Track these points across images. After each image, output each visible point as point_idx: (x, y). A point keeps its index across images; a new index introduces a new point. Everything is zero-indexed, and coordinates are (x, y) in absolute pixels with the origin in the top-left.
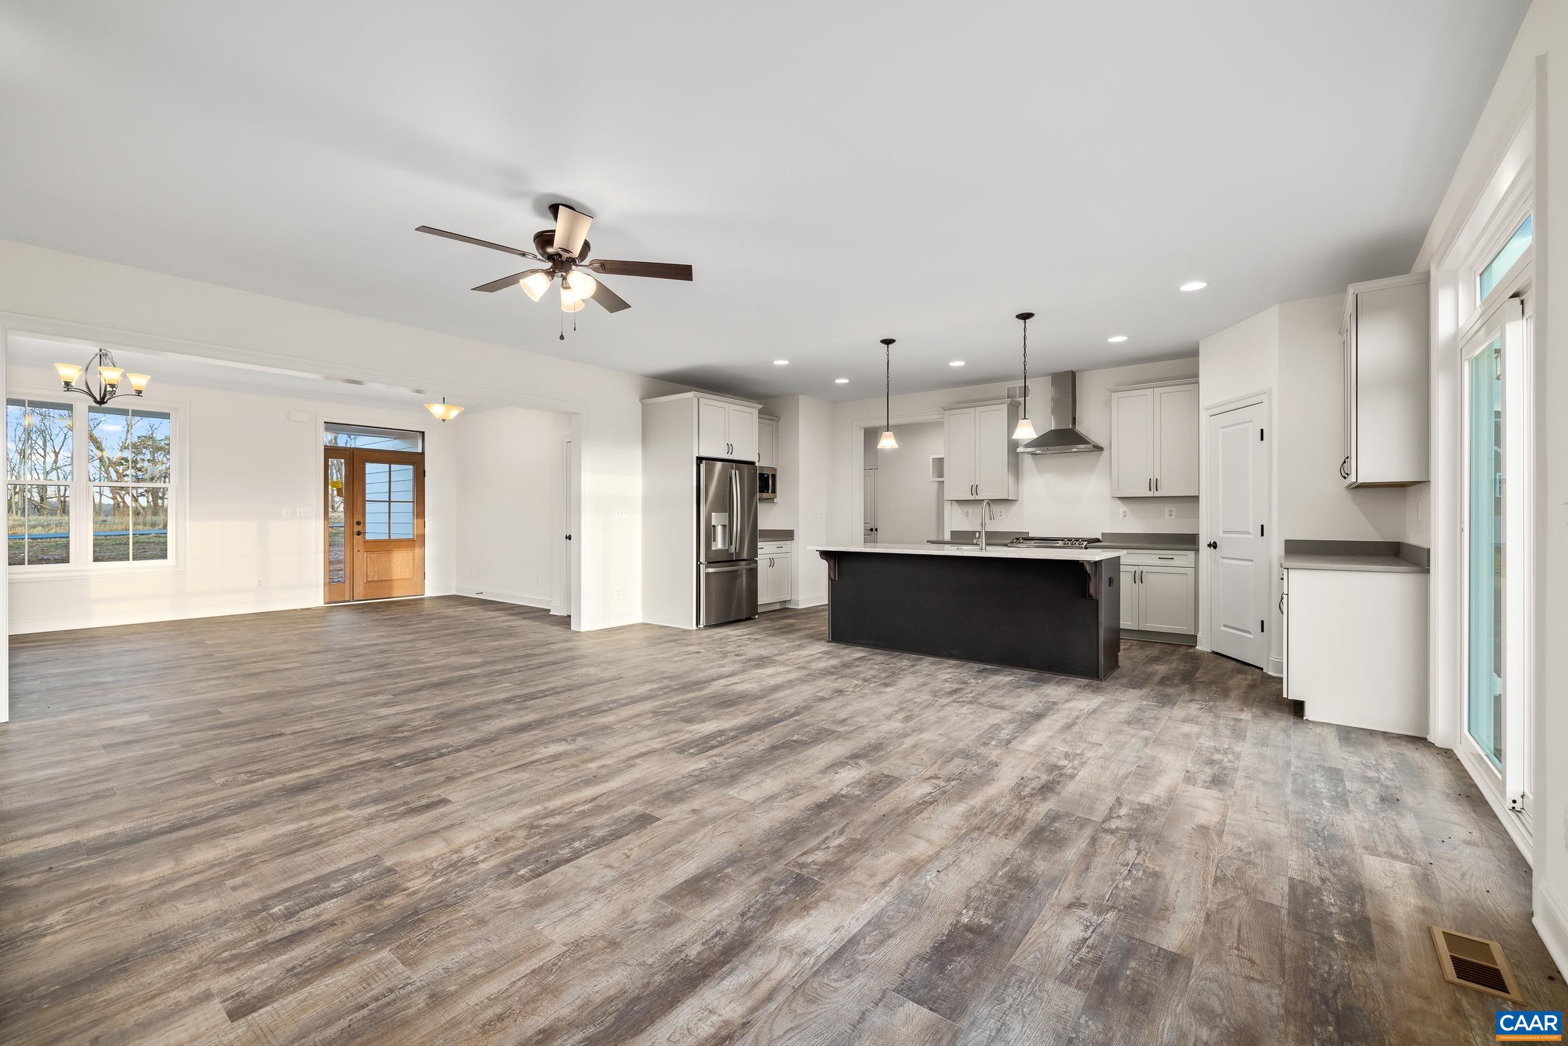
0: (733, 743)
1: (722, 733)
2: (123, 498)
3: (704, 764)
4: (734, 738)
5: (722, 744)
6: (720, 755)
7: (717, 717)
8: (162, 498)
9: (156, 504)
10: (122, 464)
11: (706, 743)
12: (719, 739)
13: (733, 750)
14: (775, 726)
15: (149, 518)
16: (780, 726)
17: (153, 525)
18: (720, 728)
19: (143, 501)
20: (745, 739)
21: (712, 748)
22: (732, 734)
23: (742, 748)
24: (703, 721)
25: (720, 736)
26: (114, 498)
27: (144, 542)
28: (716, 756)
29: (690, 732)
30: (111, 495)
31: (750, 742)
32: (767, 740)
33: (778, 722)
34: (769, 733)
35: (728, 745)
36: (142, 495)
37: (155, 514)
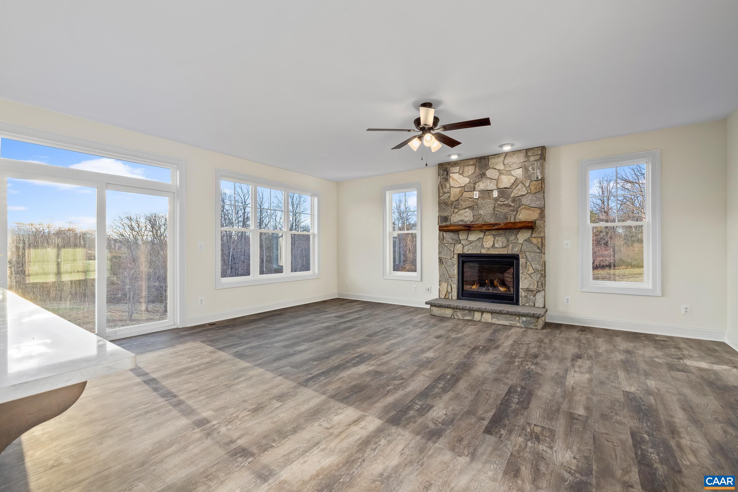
0: (348, 359)
1: (355, 365)
3: (358, 350)
4: (348, 362)
5: (354, 359)
6: (353, 354)
7: (361, 376)
11: (361, 359)
12: (355, 361)
13: (347, 356)
14: (325, 370)
16: (322, 370)
18: (356, 368)
20: (342, 362)
21: (357, 357)
22: (349, 364)
23: (343, 357)
24: (368, 373)
25: (355, 363)
28: (354, 354)
29: (372, 365)
31: (339, 360)
32: (331, 361)
33: (322, 373)
34: (329, 365)
35: (350, 358)
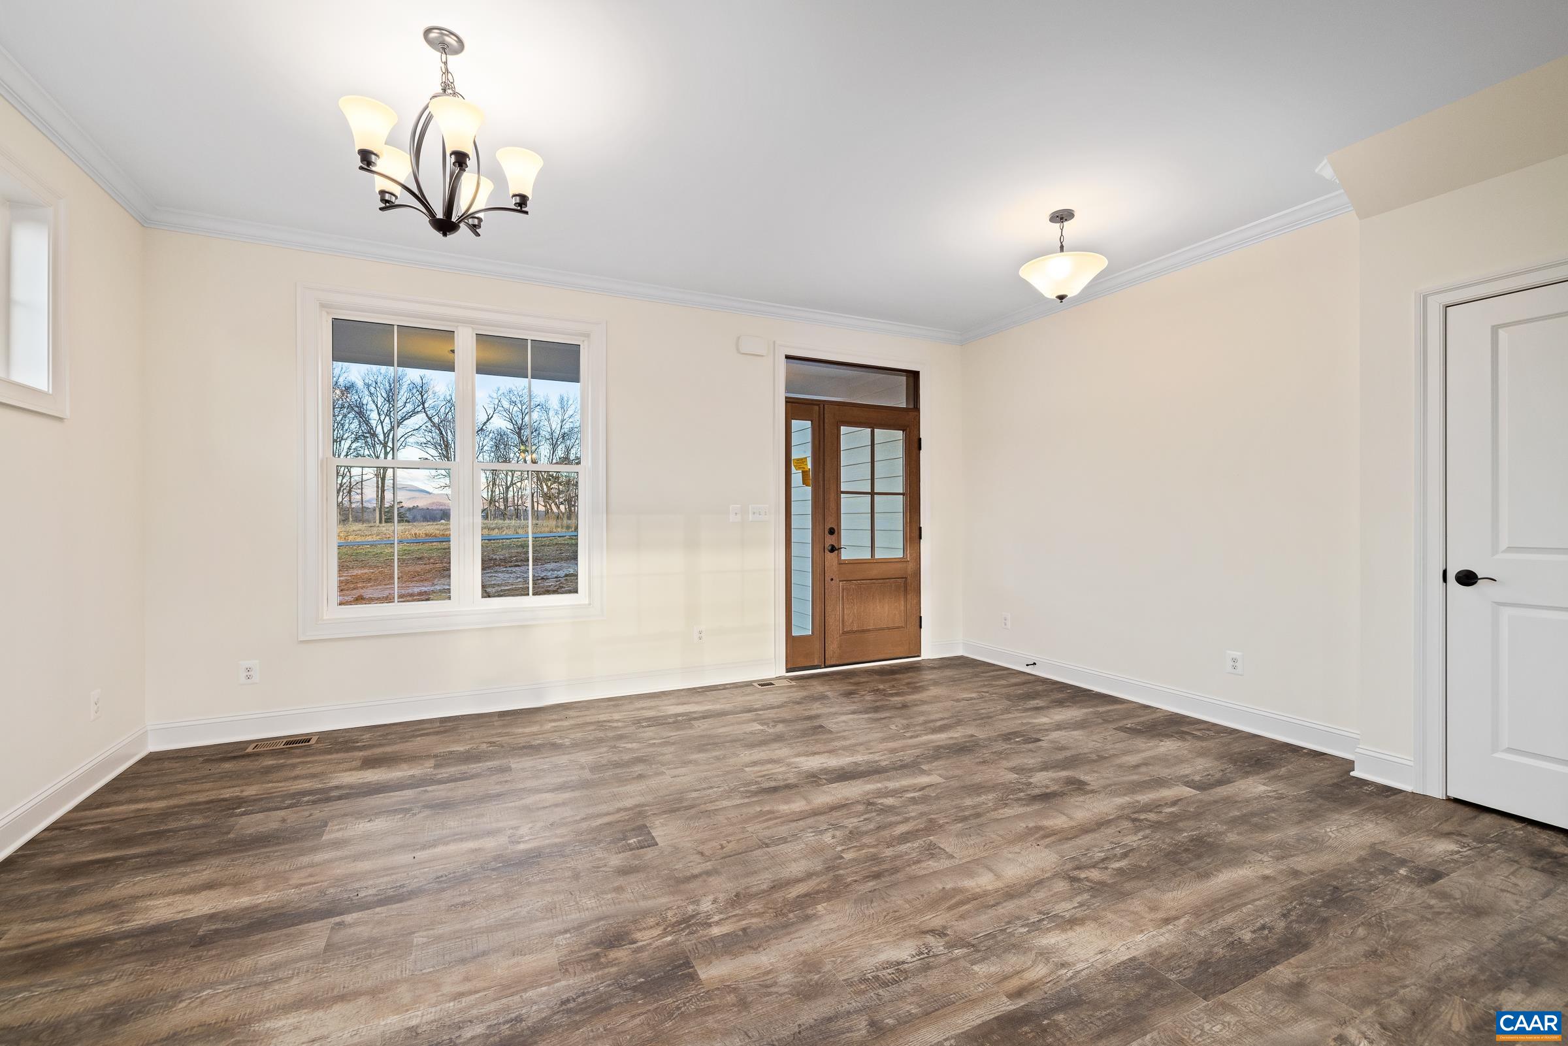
2: (550, 506)
8: (574, 506)
9: (570, 510)
10: (550, 480)
15: (565, 521)
17: (568, 527)
19: (562, 507)
26: (545, 506)
27: (561, 544)
30: (543, 504)
36: (562, 503)
37: (569, 518)
